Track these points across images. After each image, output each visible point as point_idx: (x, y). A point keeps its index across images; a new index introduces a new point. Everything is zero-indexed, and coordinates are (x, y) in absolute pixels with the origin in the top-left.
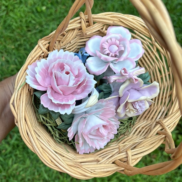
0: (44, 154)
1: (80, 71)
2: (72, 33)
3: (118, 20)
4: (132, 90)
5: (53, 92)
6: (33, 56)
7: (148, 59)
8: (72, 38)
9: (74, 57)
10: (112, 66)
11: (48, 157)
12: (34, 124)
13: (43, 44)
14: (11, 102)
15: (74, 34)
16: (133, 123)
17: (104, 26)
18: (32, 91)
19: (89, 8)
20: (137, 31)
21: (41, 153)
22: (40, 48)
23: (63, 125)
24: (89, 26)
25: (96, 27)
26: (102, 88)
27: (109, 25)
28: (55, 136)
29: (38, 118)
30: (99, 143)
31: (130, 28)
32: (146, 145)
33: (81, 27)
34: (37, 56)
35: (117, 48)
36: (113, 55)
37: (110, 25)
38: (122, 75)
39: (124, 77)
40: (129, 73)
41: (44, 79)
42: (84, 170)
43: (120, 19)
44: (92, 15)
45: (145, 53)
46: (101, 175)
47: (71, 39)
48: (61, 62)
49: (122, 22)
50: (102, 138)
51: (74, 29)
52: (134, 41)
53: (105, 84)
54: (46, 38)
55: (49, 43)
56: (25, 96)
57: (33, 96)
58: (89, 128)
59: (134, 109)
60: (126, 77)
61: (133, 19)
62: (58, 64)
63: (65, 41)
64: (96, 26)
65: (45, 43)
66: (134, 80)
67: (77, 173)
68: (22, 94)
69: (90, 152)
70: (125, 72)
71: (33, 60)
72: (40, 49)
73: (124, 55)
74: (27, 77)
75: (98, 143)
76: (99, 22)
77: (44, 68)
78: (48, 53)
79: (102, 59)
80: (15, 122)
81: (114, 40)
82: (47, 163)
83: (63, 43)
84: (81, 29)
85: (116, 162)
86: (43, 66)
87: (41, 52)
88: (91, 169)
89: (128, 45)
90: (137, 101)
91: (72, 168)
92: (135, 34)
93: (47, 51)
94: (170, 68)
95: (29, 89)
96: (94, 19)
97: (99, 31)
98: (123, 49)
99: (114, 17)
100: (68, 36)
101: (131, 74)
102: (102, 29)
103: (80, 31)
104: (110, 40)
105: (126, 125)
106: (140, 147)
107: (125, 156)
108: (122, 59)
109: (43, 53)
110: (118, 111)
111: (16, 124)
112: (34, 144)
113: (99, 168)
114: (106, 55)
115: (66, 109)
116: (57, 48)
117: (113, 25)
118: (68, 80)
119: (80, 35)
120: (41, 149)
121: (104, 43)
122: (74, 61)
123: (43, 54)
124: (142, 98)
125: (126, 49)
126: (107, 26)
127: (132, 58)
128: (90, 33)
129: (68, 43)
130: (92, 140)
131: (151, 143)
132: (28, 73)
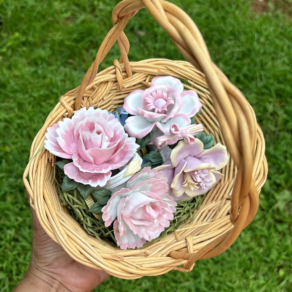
0: (69, 243)
1: (117, 133)
2: (105, 87)
3: (165, 68)
4: (189, 158)
5: (82, 161)
6: (54, 116)
7: (211, 118)
8: (105, 93)
9: (109, 115)
10: (159, 125)
11: (75, 247)
12: (56, 207)
13: (67, 101)
14: (25, 175)
15: (107, 88)
16: (197, 206)
17: (147, 76)
18: (53, 161)
19: (125, 53)
20: (192, 81)
21: (65, 240)
22: (64, 106)
23: (97, 207)
24: (127, 76)
25: (137, 79)
26: (149, 158)
27: (153, 76)
28: (86, 225)
29: (63, 199)
30: (149, 232)
31: (182, 78)
32: (213, 230)
33: (116, 78)
34: (59, 116)
35: (165, 102)
36: (160, 111)
37: (155, 76)
38: (172, 134)
39: (175, 137)
40: (181, 131)
41: (68, 145)
42: (126, 264)
43: (167, 66)
44: (130, 63)
45: (203, 108)
46: (151, 272)
47: (103, 95)
48: (91, 121)
49: (171, 70)
50: (152, 223)
51: (107, 82)
52: (188, 93)
53: (153, 152)
54: (71, 93)
55: (75, 99)
56: (43, 167)
57: (55, 168)
58: (131, 208)
59: (194, 183)
60: (178, 136)
61: (185, 66)
62: (87, 124)
63: (96, 97)
64: (137, 77)
65: (69, 100)
66: (189, 139)
67: (116, 268)
68: (39, 165)
69: (136, 248)
70: (177, 130)
71: (54, 121)
72: (63, 108)
73: (175, 110)
74: (46, 142)
75: (147, 232)
76: (141, 72)
77: (69, 130)
78: (74, 112)
79: (145, 116)
80: (31, 202)
81: (159, 92)
82: (74, 255)
83: (94, 101)
84: (117, 81)
85: (171, 254)
86: (67, 128)
87: (65, 110)
88: (136, 263)
89: (178, 97)
90: (197, 171)
91: (110, 262)
92: (190, 85)
93: (72, 109)
95: (48, 160)
96: (132, 68)
97: (140, 83)
98: (172, 102)
99: (159, 64)
100: (100, 90)
101: (184, 131)
102: (145, 81)
103: (116, 84)
104: (155, 93)
105: (186, 209)
106: (205, 232)
107: (184, 245)
108: (172, 116)
109: (67, 111)
110: (173, 186)
111: (32, 205)
112: (56, 229)
113: (148, 262)
114: (150, 111)
115: (98, 181)
116: (85, 105)
117: (159, 76)
118: (99, 142)
119: (116, 89)
120: (66, 236)
121: (147, 96)
122: (109, 121)
123: (67, 114)
124: (204, 165)
125: (177, 101)
126: (151, 77)
127: (187, 114)
128: (128, 86)
129: (100, 99)
130: (137, 228)
131: (220, 226)
132: (47, 137)
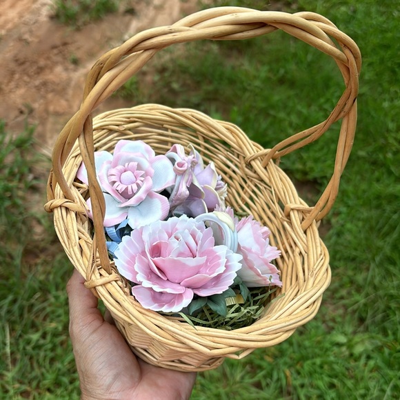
94: (165, 126)
108: (152, 171)
